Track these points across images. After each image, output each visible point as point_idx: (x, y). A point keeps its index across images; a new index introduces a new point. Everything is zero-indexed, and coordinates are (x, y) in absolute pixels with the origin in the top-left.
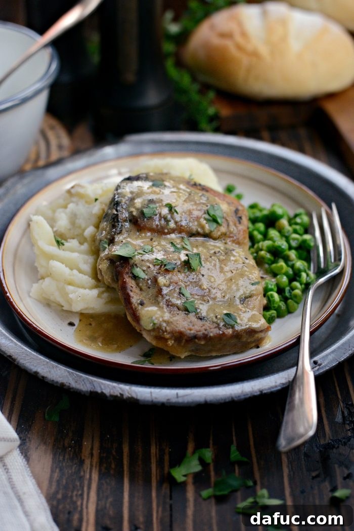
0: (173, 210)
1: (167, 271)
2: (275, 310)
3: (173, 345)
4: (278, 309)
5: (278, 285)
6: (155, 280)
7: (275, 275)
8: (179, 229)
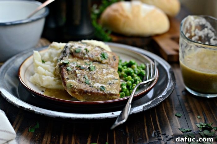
0: (87, 51)
1: (81, 69)
2: (125, 92)
3: (78, 94)
4: (126, 92)
5: (127, 84)
6: (75, 71)
7: (126, 80)
8: (89, 58)
